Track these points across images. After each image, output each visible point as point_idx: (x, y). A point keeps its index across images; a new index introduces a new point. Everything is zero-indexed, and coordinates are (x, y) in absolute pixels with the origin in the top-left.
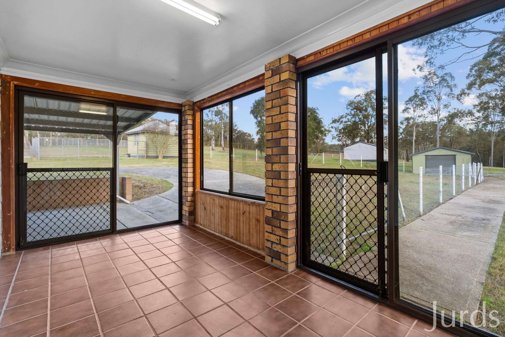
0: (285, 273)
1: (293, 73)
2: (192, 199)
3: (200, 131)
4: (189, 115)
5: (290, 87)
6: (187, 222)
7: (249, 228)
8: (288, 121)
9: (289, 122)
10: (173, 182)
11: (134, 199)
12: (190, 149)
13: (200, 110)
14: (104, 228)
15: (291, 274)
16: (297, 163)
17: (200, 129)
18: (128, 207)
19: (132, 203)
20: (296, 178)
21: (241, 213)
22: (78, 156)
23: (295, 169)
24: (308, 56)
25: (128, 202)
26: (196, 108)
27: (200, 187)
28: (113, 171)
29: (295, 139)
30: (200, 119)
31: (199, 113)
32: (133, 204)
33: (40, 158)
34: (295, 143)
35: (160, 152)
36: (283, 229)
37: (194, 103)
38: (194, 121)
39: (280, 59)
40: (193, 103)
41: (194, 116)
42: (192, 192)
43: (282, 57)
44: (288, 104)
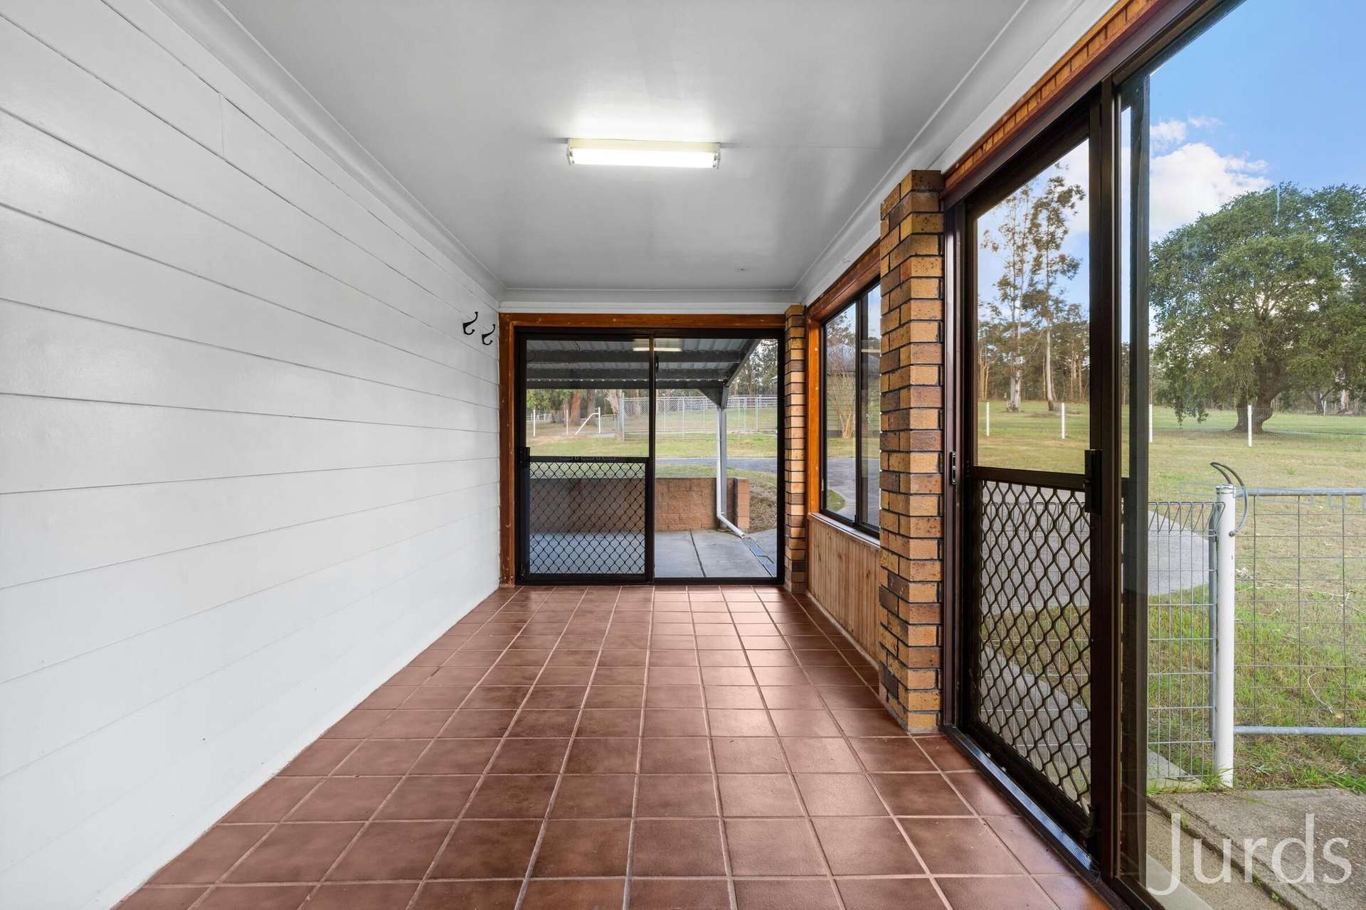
0: (901, 732)
1: (927, 216)
2: (800, 533)
3: (818, 374)
4: (794, 338)
5: (916, 255)
6: (789, 585)
7: (875, 614)
8: (910, 343)
9: (912, 346)
10: (846, 495)
11: (753, 529)
12: (797, 418)
13: (818, 324)
14: (635, 570)
15: (910, 737)
16: (942, 452)
17: (818, 370)
18: (737, 542)
19: (747, 536)
20: (940, 492)
21: (865, 575)
22: (683, 433)
23: (935, 467)
24: (963, 161)
25: (740, 533)
26: (810, 321)
27: (818, 507)
28: (649, 462)
29: (939, 389)
30: (818, 346)
31: (817, 332)
32: (750, 538)
33: (625, 437)
34: (939, 400)
35: (845, 421)
36: (902, 620)
37: (807, 310)
38: (805, 351)
39: (900, 184)
40: (805, 311)
41: (805, 339)
42: (801, 518)
43: (902, 181)
44: (911, 299)
